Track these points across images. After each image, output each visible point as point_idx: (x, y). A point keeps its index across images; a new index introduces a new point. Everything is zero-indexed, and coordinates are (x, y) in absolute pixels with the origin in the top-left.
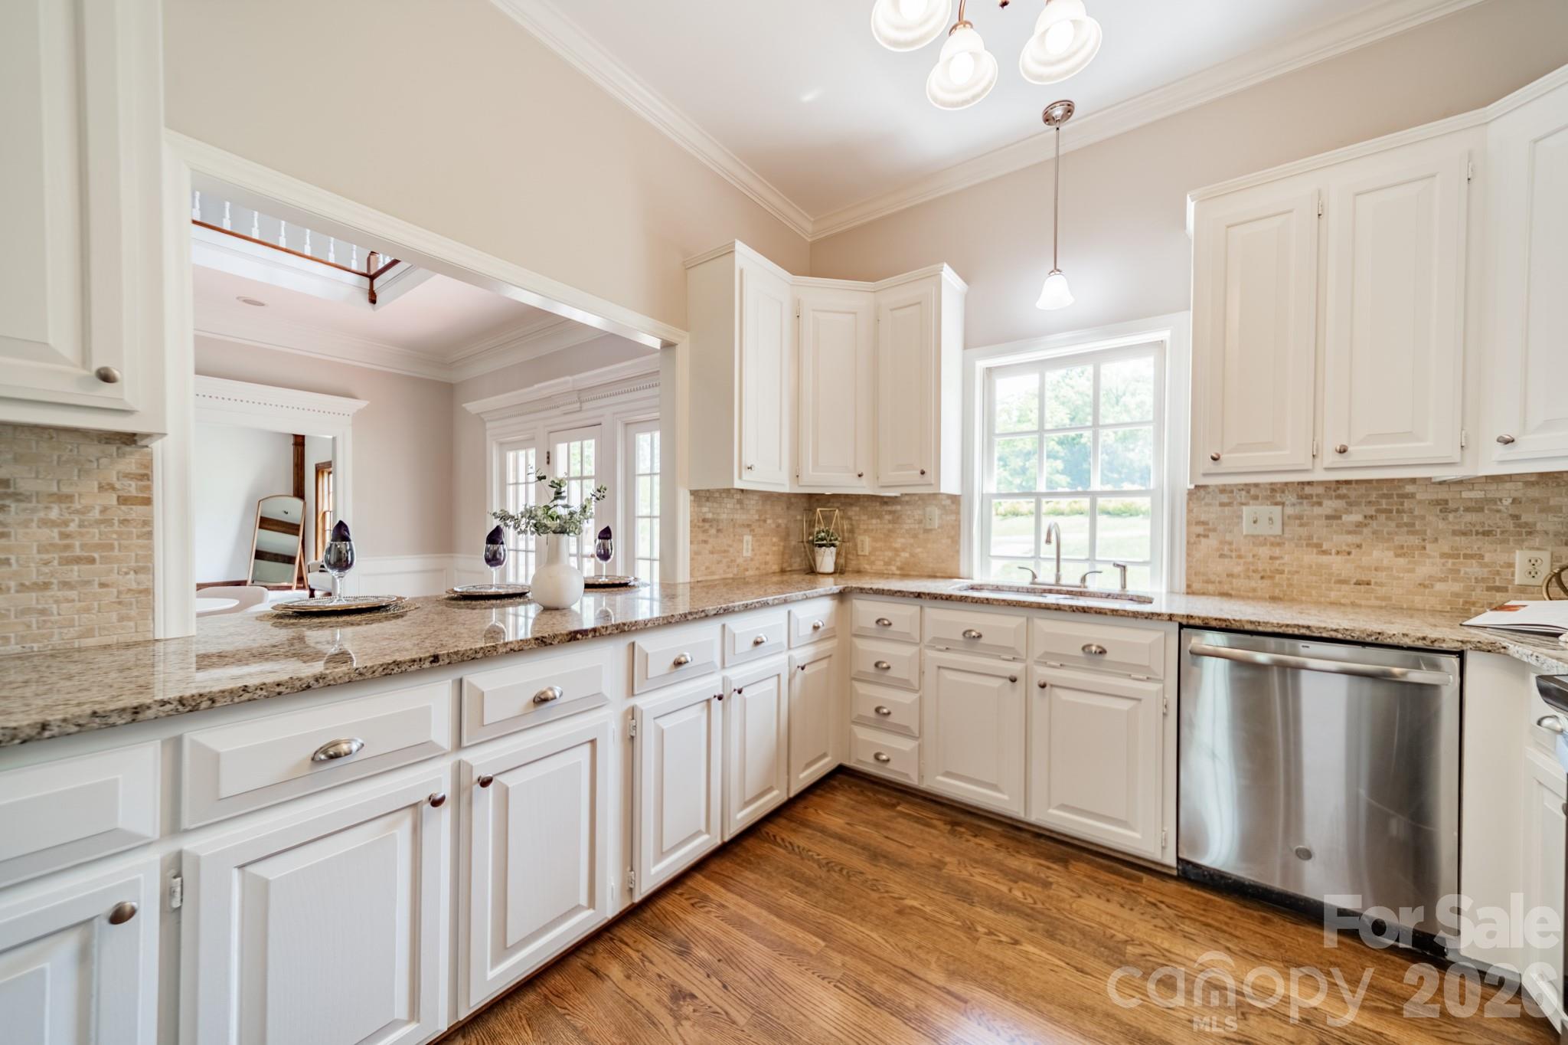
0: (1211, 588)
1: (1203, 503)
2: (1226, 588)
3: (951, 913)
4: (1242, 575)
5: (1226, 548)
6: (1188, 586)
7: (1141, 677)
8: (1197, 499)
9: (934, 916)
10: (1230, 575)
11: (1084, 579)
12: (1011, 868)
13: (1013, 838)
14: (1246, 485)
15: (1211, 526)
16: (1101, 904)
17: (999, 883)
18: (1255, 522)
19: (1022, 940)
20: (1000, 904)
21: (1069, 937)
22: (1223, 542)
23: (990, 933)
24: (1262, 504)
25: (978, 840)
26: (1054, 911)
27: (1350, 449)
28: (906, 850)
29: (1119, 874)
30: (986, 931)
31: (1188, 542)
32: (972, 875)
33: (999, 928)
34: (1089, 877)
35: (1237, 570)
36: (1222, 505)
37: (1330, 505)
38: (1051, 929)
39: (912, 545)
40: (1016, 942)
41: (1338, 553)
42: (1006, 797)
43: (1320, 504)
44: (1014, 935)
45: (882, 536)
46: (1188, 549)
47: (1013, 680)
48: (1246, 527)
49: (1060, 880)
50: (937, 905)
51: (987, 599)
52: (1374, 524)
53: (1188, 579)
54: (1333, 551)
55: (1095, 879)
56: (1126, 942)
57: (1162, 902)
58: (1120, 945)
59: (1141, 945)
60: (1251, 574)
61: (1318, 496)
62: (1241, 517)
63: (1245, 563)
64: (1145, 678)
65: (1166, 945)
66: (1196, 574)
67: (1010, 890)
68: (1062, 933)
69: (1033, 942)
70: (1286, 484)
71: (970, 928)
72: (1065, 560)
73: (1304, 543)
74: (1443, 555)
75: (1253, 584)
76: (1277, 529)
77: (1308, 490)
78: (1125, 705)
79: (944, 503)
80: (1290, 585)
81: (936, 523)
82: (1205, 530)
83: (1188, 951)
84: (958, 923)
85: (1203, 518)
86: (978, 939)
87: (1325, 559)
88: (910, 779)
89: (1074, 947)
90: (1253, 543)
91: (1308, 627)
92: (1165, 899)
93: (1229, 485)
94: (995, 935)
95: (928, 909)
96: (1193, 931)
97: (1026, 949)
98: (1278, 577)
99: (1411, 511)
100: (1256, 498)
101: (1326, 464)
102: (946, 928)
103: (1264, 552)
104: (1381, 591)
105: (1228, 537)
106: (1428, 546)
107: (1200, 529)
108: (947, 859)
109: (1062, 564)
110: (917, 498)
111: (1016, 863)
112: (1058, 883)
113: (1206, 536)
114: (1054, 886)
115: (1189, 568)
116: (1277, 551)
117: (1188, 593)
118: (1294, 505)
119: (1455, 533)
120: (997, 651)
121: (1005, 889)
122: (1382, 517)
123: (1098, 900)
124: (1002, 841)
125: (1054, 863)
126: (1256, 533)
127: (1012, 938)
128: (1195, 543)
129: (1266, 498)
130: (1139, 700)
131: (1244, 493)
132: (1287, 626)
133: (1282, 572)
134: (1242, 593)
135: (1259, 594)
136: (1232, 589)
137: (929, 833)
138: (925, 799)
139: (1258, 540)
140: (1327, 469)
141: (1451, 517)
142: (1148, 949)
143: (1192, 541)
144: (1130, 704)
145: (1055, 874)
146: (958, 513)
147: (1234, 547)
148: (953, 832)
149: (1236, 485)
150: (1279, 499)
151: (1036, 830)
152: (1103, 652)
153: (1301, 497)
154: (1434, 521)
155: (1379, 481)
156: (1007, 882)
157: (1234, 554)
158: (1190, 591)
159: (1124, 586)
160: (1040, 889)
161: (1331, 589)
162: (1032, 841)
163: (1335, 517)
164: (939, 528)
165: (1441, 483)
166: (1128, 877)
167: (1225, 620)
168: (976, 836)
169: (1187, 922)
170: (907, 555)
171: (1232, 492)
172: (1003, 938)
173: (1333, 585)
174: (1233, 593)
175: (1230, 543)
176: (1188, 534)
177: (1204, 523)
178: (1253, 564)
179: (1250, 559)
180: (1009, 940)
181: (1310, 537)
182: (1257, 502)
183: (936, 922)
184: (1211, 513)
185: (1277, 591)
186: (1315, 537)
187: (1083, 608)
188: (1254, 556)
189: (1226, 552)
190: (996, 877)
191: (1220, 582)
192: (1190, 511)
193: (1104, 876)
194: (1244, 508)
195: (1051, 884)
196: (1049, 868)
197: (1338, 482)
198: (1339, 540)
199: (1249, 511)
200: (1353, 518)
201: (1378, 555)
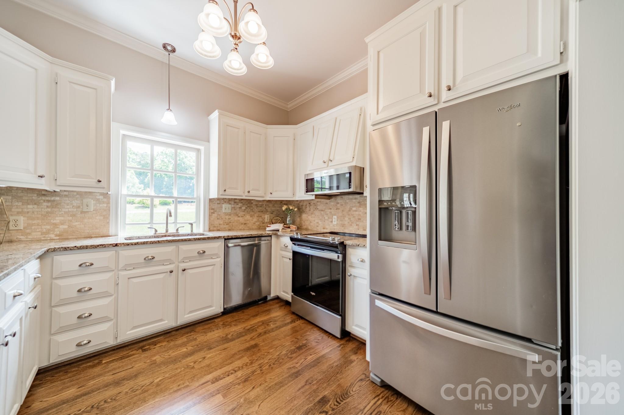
0: (215, 229)
1: (213, 203)
2: (219, 228)
3: (177, 369)
4: (223, 224)
5: (219, 216)
6: (209, 229)
7: (215, 257)
8: (212, 202)
9: (172, 375)
10: (220, 224)
11: (177, 230)
12: (180, 344)
13: (170, 336)
14: (223, 198)
15: (215, 210)
16: (213, 333)
17: (181, 350)
18: (226, 209)
19: (205, 356)
20: (189, 354)
21: (214, 345)
22: (218, 215)
23: (195, 362)
24: (227, 204)
25: (158, 345)
26: (205, 343)
27: (250, 192)
28: (131, 370)
29: (209, 323)
30: (194, 363)
31: (209, 215)
32: (170, 355)
33: (196, 359)
34: (203, 329)
35: (221, 223)
36: (218, 204)
37: (240, 205)
38: (209, 347)
39: (71, 221)
40: (204, 358)
41: (241, 217)
42: (166, 322)
43: (238, 204)
44: (202, 357)
45: (40, 216)
46: (209, 217)
47: (171, 272)
48: (224, 210)
49: (197, 336)
50: (169, 371)
51: (158, 241)
52: (247, 209)
53: (209, 227)
54: (240, 216)
55: (205, 329)
56: (226, 336)
57: (224, 322)
58: (226, 337)
59: (229, 334)
60: (224, 223)
61: (238, 202)
62: (222, 207)
63: (223, 221)
64: (216, 257)
65: (234, 330)
66: (211, 225)
67: (187, 349)
68: (212, 346)
69: (207, 354)
70: (232, 199)
71: (188, 367)
72: (169, 223)
73: (235, 214)
74: (257, 217)
75: (225, 226)
76: (230, 211)
77: (236, 201)
78: (210, 268)
79: (97, 197)
80: (232, 226)
81: (92, 208)
82: (214, 211)
83: (238, 327)
84: (183, 369)
85: (213, 208)
86: (194, 367)
87: (239, 218)
88: (108, 343)
89: (218, 346)
90: (225, 215)
91: (251, 235)
92: (224, 321)
93: (220, 198)
94: (197, 361)
95: (167, 375)
96: (235, 323)
97: (208, 357)
98: (230, 224)
99: (252, 207)
100: (225, 202)
101: (246, 195)
102: (180, 374)
103: (227, 217)
104: (248, 225)
105: (219, 213)
106: (255, 214)
107: (212, 211)
108: (154, 358)
109: (169, 225)
110: (75, 194)
111: (180, 341)
112: (197, 337)
113: (214, 213)
114: (197, 338)
115: (209, 223)
116: (230, 217)
117: (209, 231)
118: (233, 204)
119: (259, 212)
120: (162, 263)
121: (185, 350)
122: (248, 208)
123: (211, 333)
124: (167, 340)
125: (190, 333)
126: (225, 212)
127: (202, 358)
128: (211, 215)
129: (228, 202)
130: (214, 265)
131: (223, 201)
132: (248, 235)
133: (231, 222)
134: (223, 229)
135: (226, 229)
136: (220, 228)
137: (134, 358)
138: (114, 350)
139: (226, 214)
140: (246, 196)
141: (258, 208)
142: (232, 333)
143: (210, 214)
144: (212, 267)
145: (193, 335)
146: (108, 203)
147: (221, 216)
148: (144, 351)
149: (221, 198)
150: (230, 203)
151: (175, 329)
152: (204, 252)
153: (235, 202)
154: (256, 210)
155: (248, 199)
156: (183, 348)
157: (221, 218)
158: (210, 230)
159: (192, 231)
160: (195, 342)
161: (240, 226)
162: (177, 333)
163: (240, 208)
164: (93, 211)
165: (257, 201)
166: (212, 323)
167: (236, 236)
168: (155, 345)
169: (232, 322)
170: (66, 227)
171: (220, 200)
172: (200, 360)
173: (240, 225)
174: (220, 229)
175: (220, 215)
176: (209, 212)
177: (213, 209)
178: (225, 220)
179: (224, 219)
180: (202, 359)
181: (236, 213)
182: (226, 203)
183: (175, 375)
184: (215, 206)
185: (230, 228)
186: (237, 213)
187: (199, 238)
188: (225, 218)
189: (219, 218)
190: (179, 349)
191: (217, 227)
192: (210, 205)
193: (206, 327)
194: (223, 205)
195: (196, 338)
196: (191, 335)
197: (241, 199)
198: (241, 214)
199: (224, 206)
200: (244, 208)
201: (248, 217)
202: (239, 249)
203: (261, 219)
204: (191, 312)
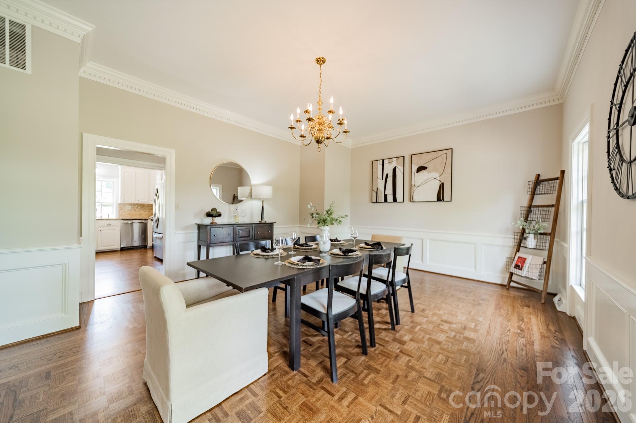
8: (120, 205)
10: (125, 215)
11: (101, 216)
14: (127, 203)
22: (124, 210)
48: (127, 208)
53: (119, 216)
60: (127, 214)
73: (134, 210)
76: (131, 209)
85: (121, 207)
87: (136, 212)
91: (134, 219)
103: (129, 212)
113: (122, 210)
115: (120, 213)
118: (133, 206)
130: (115, 230)
132: (132, 219)
133: (131, 214)
135: (128, 216)
139: (129, 210)
147: (126, 211)
152: (110, 224)
154: (147, 208)
163: (137, 207)
171: (125, 204)
173: (137, 215)
176: (119, 209)
189: (124, 212)
198: (138, 210)
199: (127, 206)
200: (139, 207)
201: (142, 212)
202: (138, 224)
203: (150, 213)
204: (104, 246)
